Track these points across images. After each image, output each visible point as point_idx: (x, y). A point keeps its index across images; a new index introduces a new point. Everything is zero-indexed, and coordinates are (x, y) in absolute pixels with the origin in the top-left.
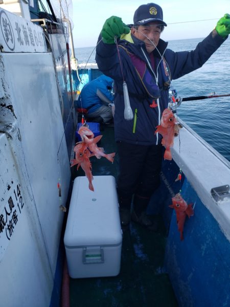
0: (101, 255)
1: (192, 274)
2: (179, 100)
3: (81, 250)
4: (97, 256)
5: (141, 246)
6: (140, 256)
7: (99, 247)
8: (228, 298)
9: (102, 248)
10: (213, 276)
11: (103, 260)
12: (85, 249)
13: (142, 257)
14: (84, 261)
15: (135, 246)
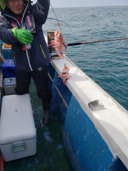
0: (23, 146)
1: (79, 151)
2: (66, 45)
3: (10, 145)
4: (22, 146)
5: (48, 133)
6: (48, 140)
7: (22, 142)
8: (100, 167)
9: (24, 142)
10: (91, 153)
11: (25, 148)
12: (13, 144)
13: (49, 140)
14: (13, 151)
15: (45, 134)
